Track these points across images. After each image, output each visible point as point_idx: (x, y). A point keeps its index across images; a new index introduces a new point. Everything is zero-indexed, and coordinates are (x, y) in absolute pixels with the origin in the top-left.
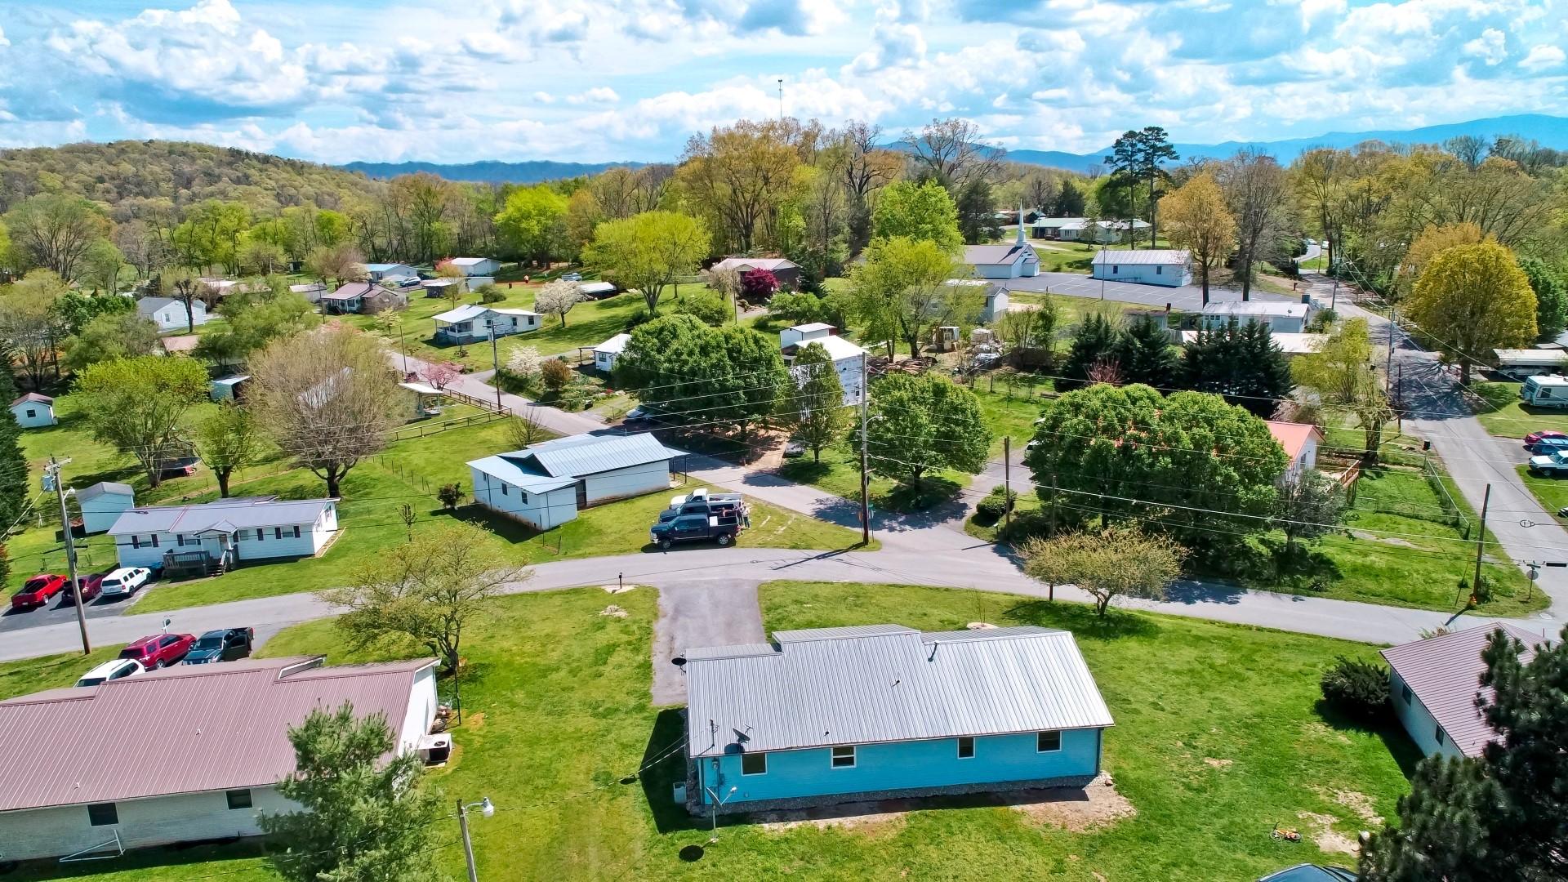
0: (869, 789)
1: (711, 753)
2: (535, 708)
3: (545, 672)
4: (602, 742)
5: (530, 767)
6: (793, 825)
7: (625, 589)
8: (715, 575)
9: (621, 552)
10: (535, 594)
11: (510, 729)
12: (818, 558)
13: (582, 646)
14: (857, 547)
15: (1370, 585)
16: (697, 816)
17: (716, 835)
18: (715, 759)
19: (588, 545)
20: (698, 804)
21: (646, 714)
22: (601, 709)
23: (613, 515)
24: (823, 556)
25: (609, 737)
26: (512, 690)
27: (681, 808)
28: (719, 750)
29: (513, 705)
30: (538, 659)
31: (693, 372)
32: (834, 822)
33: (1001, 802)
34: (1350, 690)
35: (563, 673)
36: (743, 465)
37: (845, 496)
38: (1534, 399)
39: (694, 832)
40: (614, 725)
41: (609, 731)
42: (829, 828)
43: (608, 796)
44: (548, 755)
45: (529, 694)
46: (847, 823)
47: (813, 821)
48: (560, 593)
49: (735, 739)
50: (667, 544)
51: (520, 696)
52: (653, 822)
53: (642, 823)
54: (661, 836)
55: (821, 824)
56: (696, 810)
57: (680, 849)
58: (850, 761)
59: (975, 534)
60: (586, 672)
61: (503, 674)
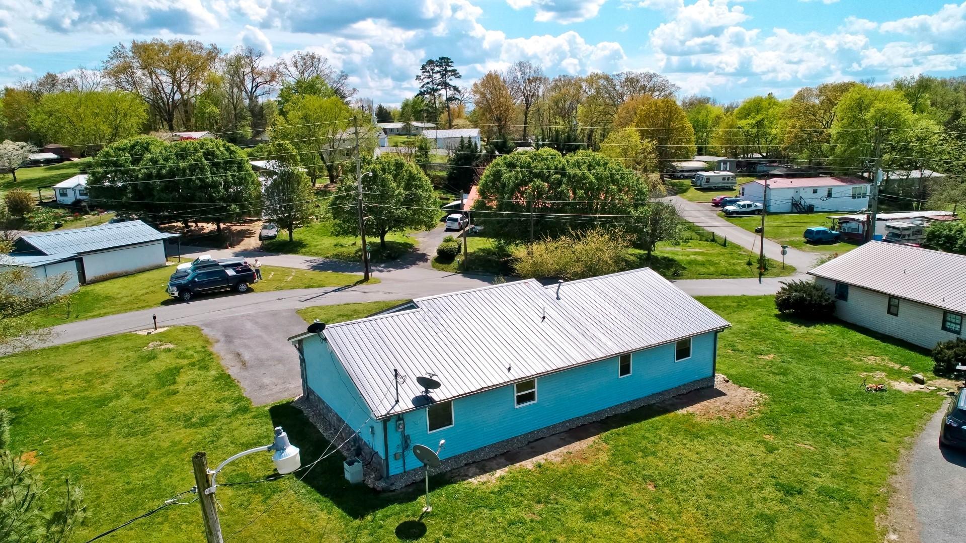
0: (550, 423)
1: (398, 409)
2: (107, 434)
3: (103, 401)
4: (216, 448)
5: (129, 492)
6: (499, 473)
7: (160, 330)
8: (250, 311)
9: (139, 308)
10: (57, 348)
11: (81, 459)
12: (335, 291)
13: (137, 375)
14: (361, 282)
15: (703, 270)
16: (384, 490)
17: (424, 504)
18: (400, 417)
19: (99, 308)
20: (380, 478)
21: (253, 414)
22: (194, 420)
23: (117, 286)
24: (339, 290)
25: (222, 441)
26: (65, 424)
27: (361, 487)
28: (406, 404)
29: (74, 436)
30: (87, 393)
31: (172, 173)
32: (540, 459)
33: (666, 411)
34: (808, 299)
35: (126, 399)
36: (227, 248)
37: (328, 257)
38: (703, 183)
39: (397, 507)
40: (220, 429)
41: (219, 437)
42: (539, 466)
43: (258, 498)
44: (150, 473)
45: (90, 424)
46: (554, 457)
47: (517, 465)
48: (85, 343)
49: (419, 390)
50: (187, 296)
51: (80, 426)
52: (337, 510)
53: (323, 515)
54: (357, 522)
55: (529, 464)
56: (380, 485)
57: (393, 529)
58: (530, 397)
59: (443, 270)
60: (155, 394)
61: (45, 412)
